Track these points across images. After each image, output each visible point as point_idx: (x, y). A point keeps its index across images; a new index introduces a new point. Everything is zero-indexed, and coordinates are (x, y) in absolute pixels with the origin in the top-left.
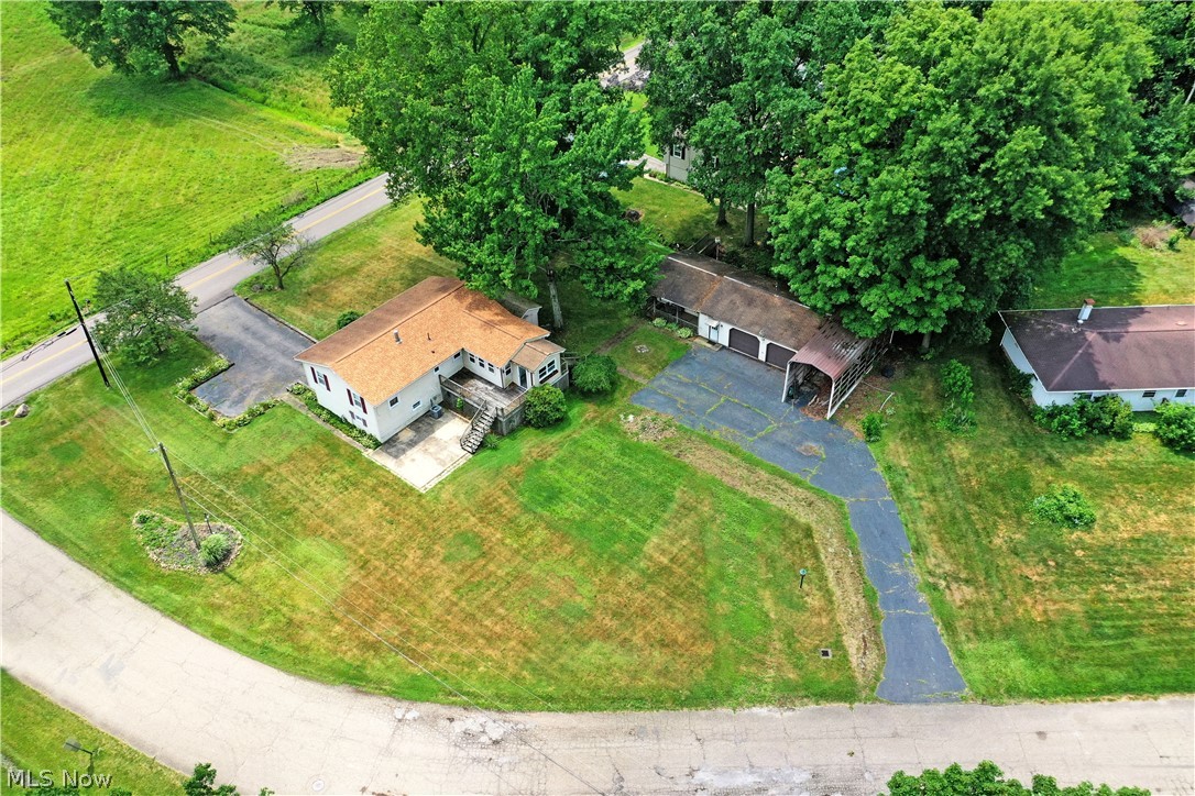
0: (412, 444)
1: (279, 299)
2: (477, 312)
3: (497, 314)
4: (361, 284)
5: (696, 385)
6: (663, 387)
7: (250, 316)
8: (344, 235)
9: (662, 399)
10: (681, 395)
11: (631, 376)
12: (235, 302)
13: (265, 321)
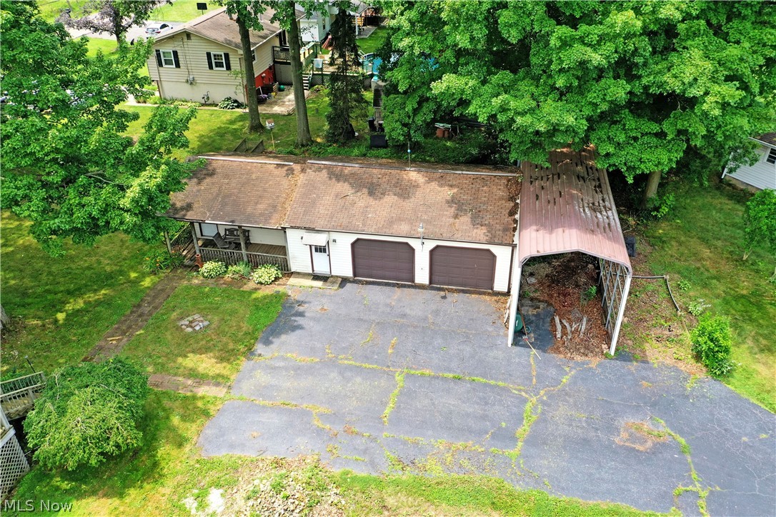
5: (333, 364)
6: (265, 391)
10: (310, 396)
11: (186, 387)
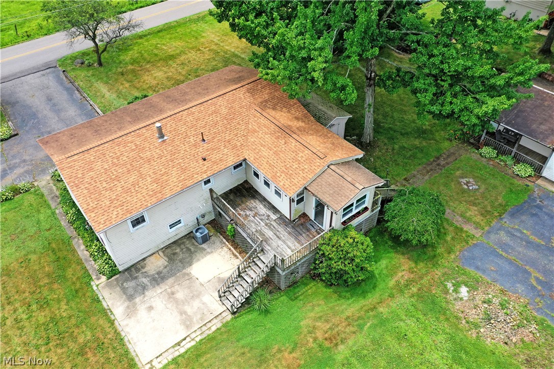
0: (159, 279)
1: (93, 75)
2: (273, 113)
3: (297, 118)
4: (172, 70)
6: (504, 246)
7: (60, 88)
8: (175, 27)
9: (507, 267)
10: (533, 263)
11: (458, 221)
12: (54, 72)
13: (71, 94)
